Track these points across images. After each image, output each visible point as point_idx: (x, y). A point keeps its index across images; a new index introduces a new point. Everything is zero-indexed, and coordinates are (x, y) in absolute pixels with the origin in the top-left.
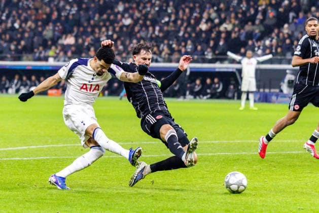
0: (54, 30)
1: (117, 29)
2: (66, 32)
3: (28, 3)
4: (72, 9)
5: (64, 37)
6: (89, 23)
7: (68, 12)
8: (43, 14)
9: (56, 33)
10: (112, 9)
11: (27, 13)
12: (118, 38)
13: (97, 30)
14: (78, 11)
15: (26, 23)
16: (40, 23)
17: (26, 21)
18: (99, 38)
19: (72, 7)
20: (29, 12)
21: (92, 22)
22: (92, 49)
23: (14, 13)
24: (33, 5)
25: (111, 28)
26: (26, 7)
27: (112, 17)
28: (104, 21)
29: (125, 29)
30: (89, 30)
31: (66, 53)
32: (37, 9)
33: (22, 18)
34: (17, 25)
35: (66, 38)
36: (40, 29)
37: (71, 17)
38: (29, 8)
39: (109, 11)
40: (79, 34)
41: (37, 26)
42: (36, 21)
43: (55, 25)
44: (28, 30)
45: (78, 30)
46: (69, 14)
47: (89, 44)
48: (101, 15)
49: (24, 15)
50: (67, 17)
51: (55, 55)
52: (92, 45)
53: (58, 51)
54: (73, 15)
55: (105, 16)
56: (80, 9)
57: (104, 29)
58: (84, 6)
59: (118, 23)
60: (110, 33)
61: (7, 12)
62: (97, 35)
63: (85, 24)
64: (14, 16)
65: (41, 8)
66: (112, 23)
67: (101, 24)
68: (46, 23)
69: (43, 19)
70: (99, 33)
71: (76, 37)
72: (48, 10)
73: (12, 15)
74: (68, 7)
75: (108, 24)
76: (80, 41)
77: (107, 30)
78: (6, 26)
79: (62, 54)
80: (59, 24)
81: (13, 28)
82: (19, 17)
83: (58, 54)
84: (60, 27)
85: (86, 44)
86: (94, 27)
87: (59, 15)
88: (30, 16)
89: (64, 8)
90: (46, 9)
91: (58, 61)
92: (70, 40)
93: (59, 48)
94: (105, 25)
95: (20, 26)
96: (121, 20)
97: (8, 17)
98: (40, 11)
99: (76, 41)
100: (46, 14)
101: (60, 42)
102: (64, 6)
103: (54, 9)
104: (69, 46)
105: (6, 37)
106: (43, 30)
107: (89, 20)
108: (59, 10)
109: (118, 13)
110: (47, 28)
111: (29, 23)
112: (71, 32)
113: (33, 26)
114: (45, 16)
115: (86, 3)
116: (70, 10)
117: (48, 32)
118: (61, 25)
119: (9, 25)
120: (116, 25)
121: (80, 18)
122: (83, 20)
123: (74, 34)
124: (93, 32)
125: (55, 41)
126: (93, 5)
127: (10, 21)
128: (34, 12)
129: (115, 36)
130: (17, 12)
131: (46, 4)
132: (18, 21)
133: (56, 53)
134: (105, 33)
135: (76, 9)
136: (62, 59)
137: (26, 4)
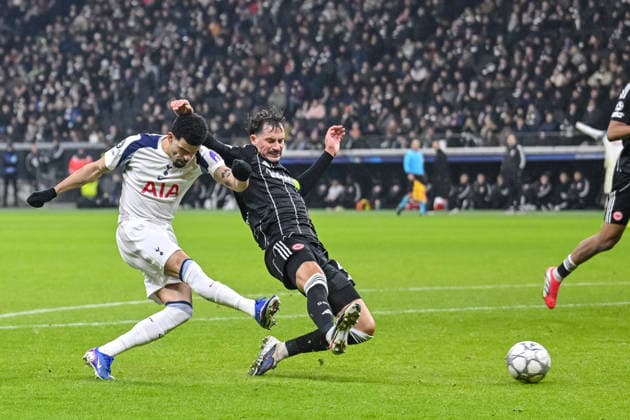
0: (288, 94)
1: (401, 88)
2: (309, 96)
3: (243, 46)
4: (322, 55)
5: (305, 105)
6: (351, 79)
7: (313, 60)
8: (267, 66)
9: (292, 99)
10: (393, 52)
11: (240, 64)
12: (403, 105)
13: (364, 92)
14: (333, 58)
15: (239, 83)
16: (263, 82)
17: (238, 78)
18: (368, 105)
19: (320, 51)
20: (244, 63)
21: (356, 78)
22: (355, 126)
23: (218, 64)
24: (252, 50)
25: (389, 87)
26: (238, 53)
27: (392, 67)
28: (378, 75)
29: (415, 88)
30: (351, 91)
31: (308, 134)
32: (258, 58)
33: (232, 74)
34: (222, 87)
35: (309, 108)
36: (263, 93)
37: (318, 69)
38: (245, 56)
39: (387, 57)
40: (333, 99)
41: (258, 88)
42: (256, 79)
43: (290, 85)
44: (242, 95)
45: (332, 92)
46: (315, 64)
47: (350, 117)
48: (372, 64)
49: (236, 67)
50: (312, 70)
51: (289, 138)
52: (356, 119)
53: (293, 131)
54: (323, 65)
55: (379, 66)
56: (335, 54)
57: (377, 89)
58: (342, 49)
59: (403, 77)
60: (388, 96)
61: (205, 64)
62: (364, 101)
63: (344, 82)
64: (218, 72)
65: (266, 55)
66: (393, 78)
67: (373, 80)
68: (273, 81)
69: (269, 73)
70: (369, 98)
71: (328, 106)
72: (278, 57)
73: (214, 69)
74: (314, 52)
75: (384, 79)
76: (334, 111)
77: (384, 91)
78: (203, 89)
79: (300, 136)
80: (296, 83)
81: (215, 92)
82: (227, 74)
83: (294, 137)
84: (299, 88)
85: (345, 116)
86: (358, 87)
87: (298, 68)
88: (246, 69)
89: (307, 54)
90: (273, 56)
91: (295, 148)
92: (317, 111)
93: (296, 125)
94: (379, 82)
95: (229, 88)
96: (408, 72)
97: (207, 73)
98: (264, 61)
99: (328, 112)
100: (273, 65)
101: (299, 114)
102: (307, 51)
103: (289, 55)
104: (315, 121)
105: (202, 109)
106: (268, 94)
107: (350, 75)
108: (298, 58)
109: (404, 59)
110: (276, 90)
111: (244, 83)
112: (319, 96)
113: (251, 87)
114: (271, 70)
115: (346, 44)
116: (318, 58)
117: (278, 97)
118: (301, 84)
119: (209, 87)
120: (399, 81)
121: (335, 72)
122: (341, 74)
123: (324, 100)
124: (357, 96)
125: (289, 114)
126: (358, 47)
127: (209, 80)
128: (253, 62)
129: (397, 101)
130: (224, 64)
131: (274, 48)
132: (224, 80)
133: (290, 134)
134: (380, 97)
135: (328, 54)
136: (302, 145)
137: (240, 49)
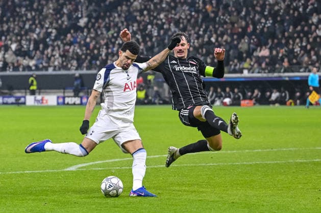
0: (249, 43)
1: (311, 40)
2: (260, 44)
3: (225, 18)
4: (268, 22)
5: (259, 49)
6: (283, 35)
7: (263, 24)
8: (238, 28)
9: (252, 46)
10: (307, 21)
11: (223, 27)
12: (312, 48)
13: (291, 42)
14: (273, 24)
15: (222, 38)
16: (235, 37)
17: (222, 35)
18: (293, 49)
19: (267, 20)
20: (225, 26)
21: (286, 34)
22: (286, 60)
23: (211, 27)
24: (229, 19)
25: (304, 39)
26: (222, 21)
27: (306, 29)
28: (299, 33)
29: (318, 40)
30: (283, 41)
31: (260, 65)
32: (233, 24)
33: (219, 32)
34: (213, 40)
35: (260, 50)
36: (235, 42)
37: (265, 30)
38: (226, 23)
39: (303, 23)
40: (273, 46)
41: (233, 40)
42: (232, 35)
43: (250, 38)
44: (224, 43)
45: (273, 42)
46: (264, 27)
47: (283, 55)
48: (295, 27)
49: (221, 29)
50: (262, 30)
51: (250, 67)
52: (286, 56)
53: (252, 63)
54: (268, 27)
55: (299, 28)
56: (275, 21)
57: (298, 40)
58: (279, 19)
59: (312, 34)
60: (304, 44)
61: (204, 27)
62: (291, 47)
63: (280, 37)
64: (211, 31)
65: (237, 22)
66: (306, 34)
67: (296, 35)
68: (241, 36)
69: (239, 32)
70: (293, 45)
71: (271, 49)
72: (244, 23)
73: (209, 30)
74: (263, 21)
75: (302, 35)
76: (274, 52)
77: (301, 41)
78: (203, 41)
79: (256, 65)
80: (254, 37)
81: (209, 42)
82: (216, 33)
83: (252, 66)
84: (255, 40)
85: (280, 55)
86: (288, 39)
87: (255, 29)
88: (227, 29)
90: (241, 22)
91: (253, 73)
92: (265, 52)
93: (254, 59)
94: (299, 37)
95: (217, 40)
96: (315, 31)
97: (205, 31)
98: (236, 25)
99: (271, 52)
100: (241, 28)
101: (255, 54)
102: (259, 20)
103: (250, 22)
104: (264, 58)
105: (202, 51)
106: (238, 43)
107: (283, 33)
108: (255, 24)
109: (313, 24)
110: (243, 41)
111: (225, 37)
112: (266, 44)
113: (229, 39)
114: (240, 30)
115: (280, 16)
116: (265, 23)
117: (244, 45)
118: (256, 38)
119: (206, 39)
120: (310, 36)
121: (275, 30)
122: (278, 32)
123: (268, 46)
124: (287, 44)
125: (250, 54)
126: (287, 18)
127: (206, 36)
128: (230, 26)
129: (309, 47)
130: (214, 27)
131: (241, 18)
132: (214, 36)
133: (250, 65)
134: (299, 45)
135: (271, 21)
136: (257, 70)
137: (223, 19)
